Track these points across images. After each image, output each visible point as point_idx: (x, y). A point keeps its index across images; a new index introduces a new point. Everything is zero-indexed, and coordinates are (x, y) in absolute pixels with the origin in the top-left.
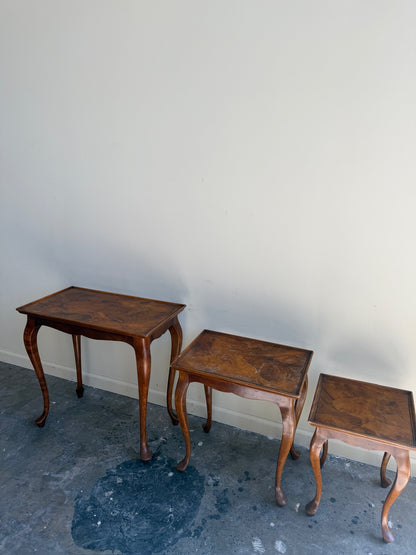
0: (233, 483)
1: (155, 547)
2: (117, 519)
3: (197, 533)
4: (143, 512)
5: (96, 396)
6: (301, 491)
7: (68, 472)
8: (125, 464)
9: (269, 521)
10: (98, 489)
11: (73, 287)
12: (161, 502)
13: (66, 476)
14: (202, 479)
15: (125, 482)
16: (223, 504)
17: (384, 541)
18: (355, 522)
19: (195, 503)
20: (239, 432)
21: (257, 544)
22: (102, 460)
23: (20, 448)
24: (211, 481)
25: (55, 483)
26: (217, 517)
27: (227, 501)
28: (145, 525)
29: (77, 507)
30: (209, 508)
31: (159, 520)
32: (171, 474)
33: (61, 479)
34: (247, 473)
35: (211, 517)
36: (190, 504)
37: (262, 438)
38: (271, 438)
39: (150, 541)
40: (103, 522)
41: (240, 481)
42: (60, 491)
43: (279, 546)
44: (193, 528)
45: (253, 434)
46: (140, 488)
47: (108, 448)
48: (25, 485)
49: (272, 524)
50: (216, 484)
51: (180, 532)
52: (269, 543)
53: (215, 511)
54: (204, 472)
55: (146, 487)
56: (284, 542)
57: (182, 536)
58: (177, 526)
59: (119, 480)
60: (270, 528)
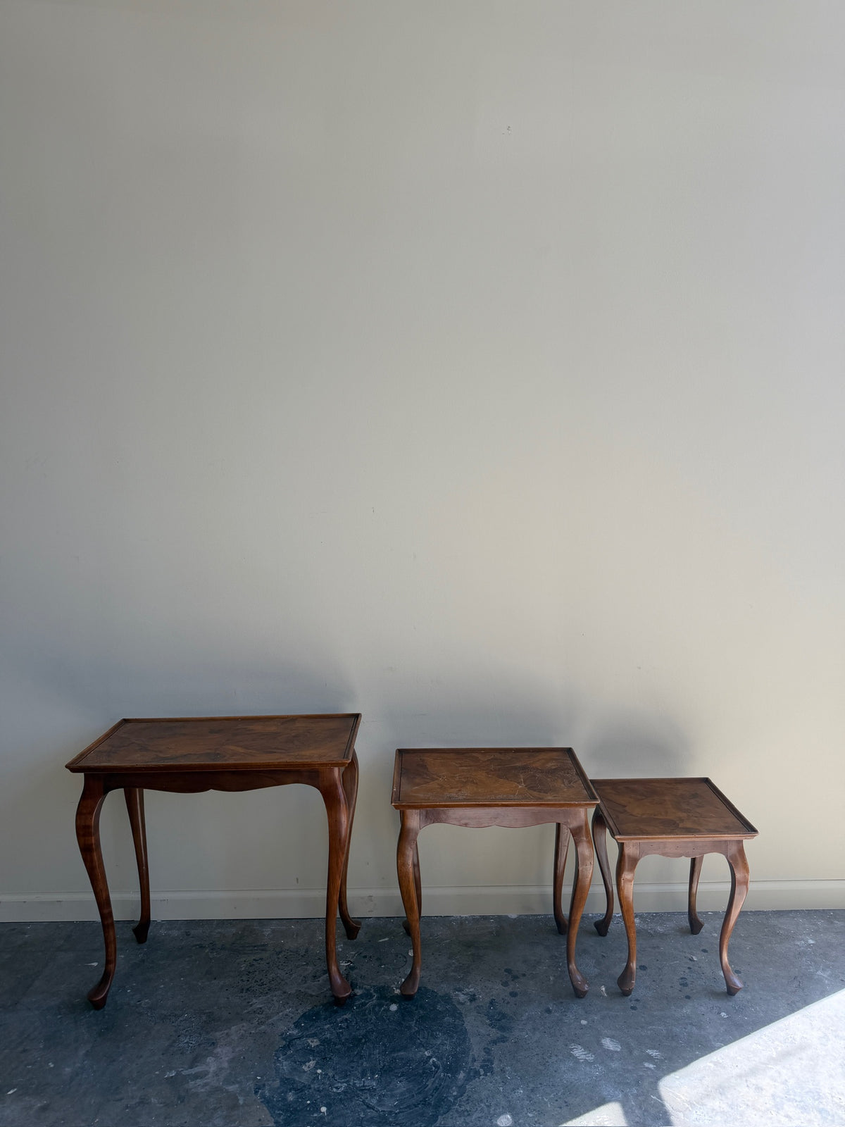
0: (497, 990)
1: (437, 1106)
2: (350, 1094)
3: (488, 1067)
4: (386, 1071)
5: (175, 933)
6: (596, 971)
7: (210, 1060)
8: (304, 1016)
9: (578, 1019)
10: (285, 1066)
11: (125, 721)
12: (405, 1048)
13: (211, 1065)
14: (447, 999)
15: (323, 1042)
16: (500, 1020)
17: (731, 991)
18: (685, 985)
19: (458, 1033)
20: (461, 922)
21: (579, 1052)
22: (262, 1023)
23: (82, 1052)
24: (462, 997)
25: (199, 1082)
26: (503, 1040)
27: (504, 1016)
28: (401, 1086)
29: (267, 1101)
30: (482, 1031)
31: (420, 1073)
32: (394, 1007)
33: (206, 1073)
34: (509, 971)
35: (495, 1042)
36: (452, 1037)
37: (500, 919)
38: (513, 915)
39: (425, 1102)
40: (328, 1106)
41: (505, 984)
42: (217, 1090)
43: (608, 1044)
44: (477, 1065)
45: (485, 918)
46: (357, 1042)
47: (257, 1003)
48: (143, 1102)
49: (584, 1022)
50: (473, 998)
51: (462, 1075)
52: (593, 1045)
53: (495, 1033)
54: (443, 989)
55: (365, 1036)
56: (612, 1037)
57: (468, 1079)
58: (452, 1069)
59: (314, 1043)
60: (582, 1027)
